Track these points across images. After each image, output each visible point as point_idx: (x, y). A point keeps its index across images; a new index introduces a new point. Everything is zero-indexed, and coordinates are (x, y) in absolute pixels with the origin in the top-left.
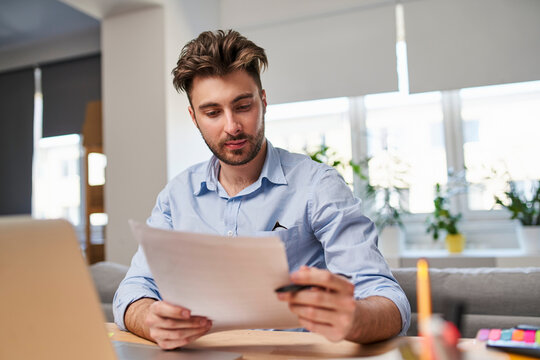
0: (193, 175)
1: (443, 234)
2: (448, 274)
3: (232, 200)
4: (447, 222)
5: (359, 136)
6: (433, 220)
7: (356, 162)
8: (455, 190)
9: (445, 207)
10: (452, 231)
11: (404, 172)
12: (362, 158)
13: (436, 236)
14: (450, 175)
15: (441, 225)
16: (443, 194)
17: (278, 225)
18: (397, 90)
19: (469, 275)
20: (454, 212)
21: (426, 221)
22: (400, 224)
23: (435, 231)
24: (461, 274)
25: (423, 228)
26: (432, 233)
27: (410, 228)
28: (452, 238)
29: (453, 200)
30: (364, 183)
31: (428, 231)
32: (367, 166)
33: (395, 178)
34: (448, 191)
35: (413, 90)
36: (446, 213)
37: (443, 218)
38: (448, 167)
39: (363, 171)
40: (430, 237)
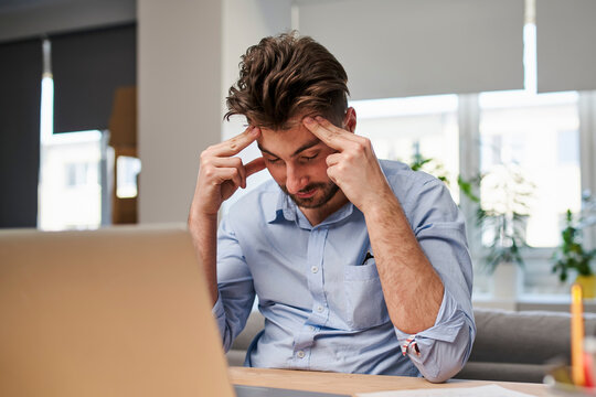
0: (264, 196)
1: (573, 274)
4: (579, 259)
5: (470, 144)
6: (561, 256)
7: (466, 179)
8: (591, 219)
9: (577, 240)
10: (585, 271)
11: (527, 194)
12: (473, 174)
13: (563, 277)
14: (585, 199)
15: (571, 263)
16: (575, 224)
18: (522, 88)
20: (587, 247)
21: (553, 258)
22: (519, 260)
23: (562, 270)
25: (548, 267)
26: (559, 272)
27: (531, 266)
28: (584, 280)
29: (587, 232)
30: (474, 206)
31: (555, 270)
32: (479, 185)
33: (515, 201)
34: (581, 220)
35: (541, 90)
36: (578, 248)
37: (573, 254)
38: (583, 189)
39: (473, 191)
40: (555, 278)
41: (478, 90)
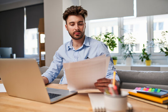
1: (145, 60)
2: (140, 72)
3: (76, 51)
5: (121, 29)
6: (142, 55)
7: (120, 38)
8: (149, 46)
9: (146, 52)
10: (148, 59)
12: (121, 36)
13: (142, 61)
14: (148, 42)
15: (144, 57)
16: (145, 48)
17: (88, 58)
18: (133, 15)
19: (145, 73)
20: (148, 54)
21: (140, 56)
22: (132, 56)
24: (143, 72)
25: (139, 58)
26: (141, 59)
27: (135, 58)
28: (147, 61)
30: (122, 44)
31: (140, 59)
32: (123, 39)
35: (138, 16)
37: (145, 55)
39: (121, 40)
40: (141, 60)
41: (123, 16)
